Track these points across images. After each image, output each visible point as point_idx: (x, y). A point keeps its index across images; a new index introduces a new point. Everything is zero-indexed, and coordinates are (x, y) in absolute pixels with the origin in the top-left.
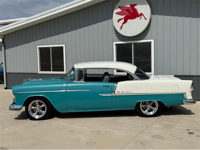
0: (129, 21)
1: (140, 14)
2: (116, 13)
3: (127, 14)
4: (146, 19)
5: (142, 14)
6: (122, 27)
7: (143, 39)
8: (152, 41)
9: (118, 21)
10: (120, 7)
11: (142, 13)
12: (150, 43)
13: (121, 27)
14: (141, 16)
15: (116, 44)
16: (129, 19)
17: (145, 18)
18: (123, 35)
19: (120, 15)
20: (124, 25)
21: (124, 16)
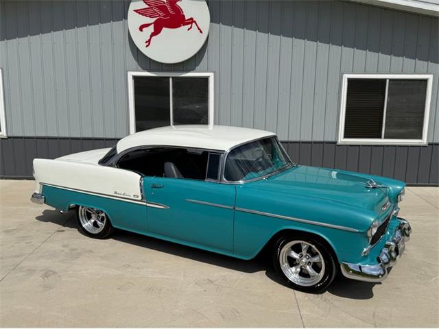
0: (165, 30)
1: (189, 19)
2: (136, 11)
3: (160, 16)
4: (201, 32)
5: (192, 21)
6: (149, 41)
7: (192, 70)
8: (211, 75)
9: (141, 28)
11: (192, 19)
12: (206, 80)
13: (146, 42)
14: (191, 23)
15: (133, 76)
17: (199, 29)
19: (144, 17)
20: (154, 38)
21: (154, 20)
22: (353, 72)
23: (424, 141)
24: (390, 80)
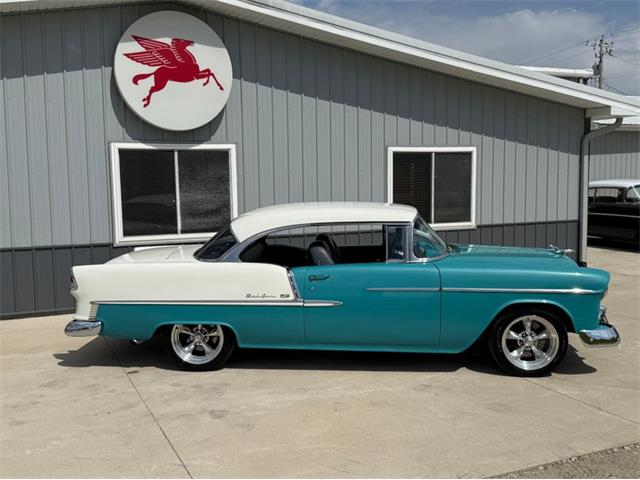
0: (170, 84)
1: (205, 71)
2: (128, 55)
3: (163, 63)
4: (222, 88)
5: (208, 73)
6: (148, 98)
7: (206, 140)
8: (232, 148)
10: (137, 39)
11: (208, 70)
12: (225, 154)
13: (144, 100)
14: (208, 76)
15: (120, 150)
16: (173, 80)
17: (219, 85)
19: (140, 64)
20: (154, 94)
21: (154, 69)
22: (397, 145)
23: (472, 224)
24: (436, 153)
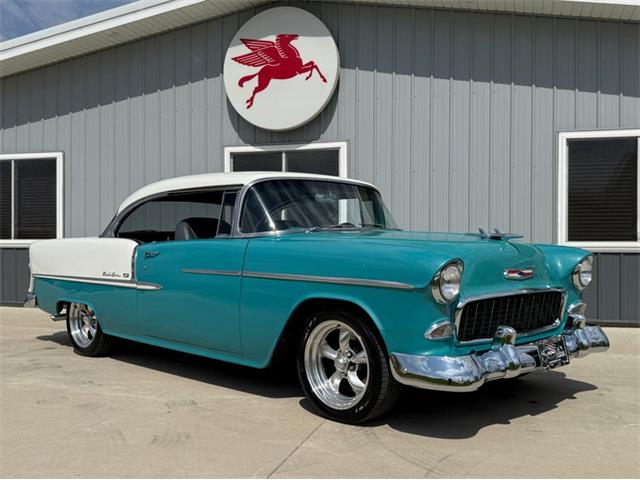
0: (273, 82)
1: (307, 64)
2: (235, 59)
3: (267, 62)
4: (325, 81)
5: (312, 66)
6: (252, 99)
7: (316, 139)
8: (343, 146)
9: (241, 83)
10: (244, 41)
11: (312, 63)
12: (336, 152)
13: (248, 101)
14: (311, 69)
15: (231, 154)
16: (276, 78)
17: (322, 77)
18: (255, 127)
19: (246, 66)
20: (258, 94)
21: (258, 69)
22: (576, 129)
